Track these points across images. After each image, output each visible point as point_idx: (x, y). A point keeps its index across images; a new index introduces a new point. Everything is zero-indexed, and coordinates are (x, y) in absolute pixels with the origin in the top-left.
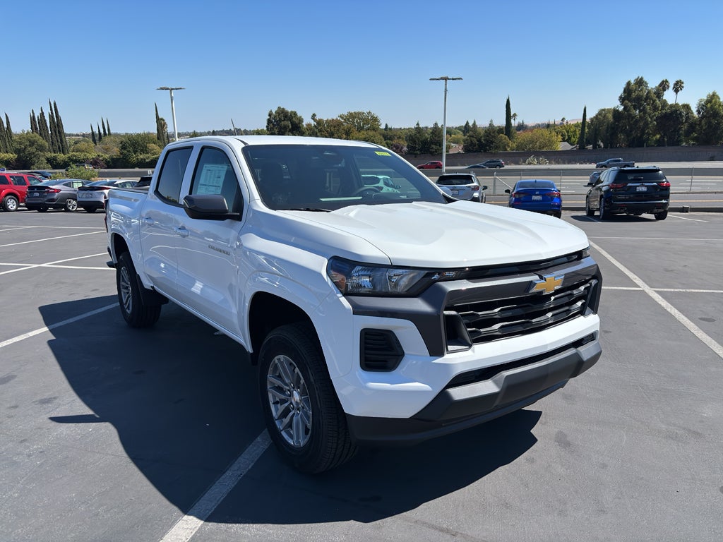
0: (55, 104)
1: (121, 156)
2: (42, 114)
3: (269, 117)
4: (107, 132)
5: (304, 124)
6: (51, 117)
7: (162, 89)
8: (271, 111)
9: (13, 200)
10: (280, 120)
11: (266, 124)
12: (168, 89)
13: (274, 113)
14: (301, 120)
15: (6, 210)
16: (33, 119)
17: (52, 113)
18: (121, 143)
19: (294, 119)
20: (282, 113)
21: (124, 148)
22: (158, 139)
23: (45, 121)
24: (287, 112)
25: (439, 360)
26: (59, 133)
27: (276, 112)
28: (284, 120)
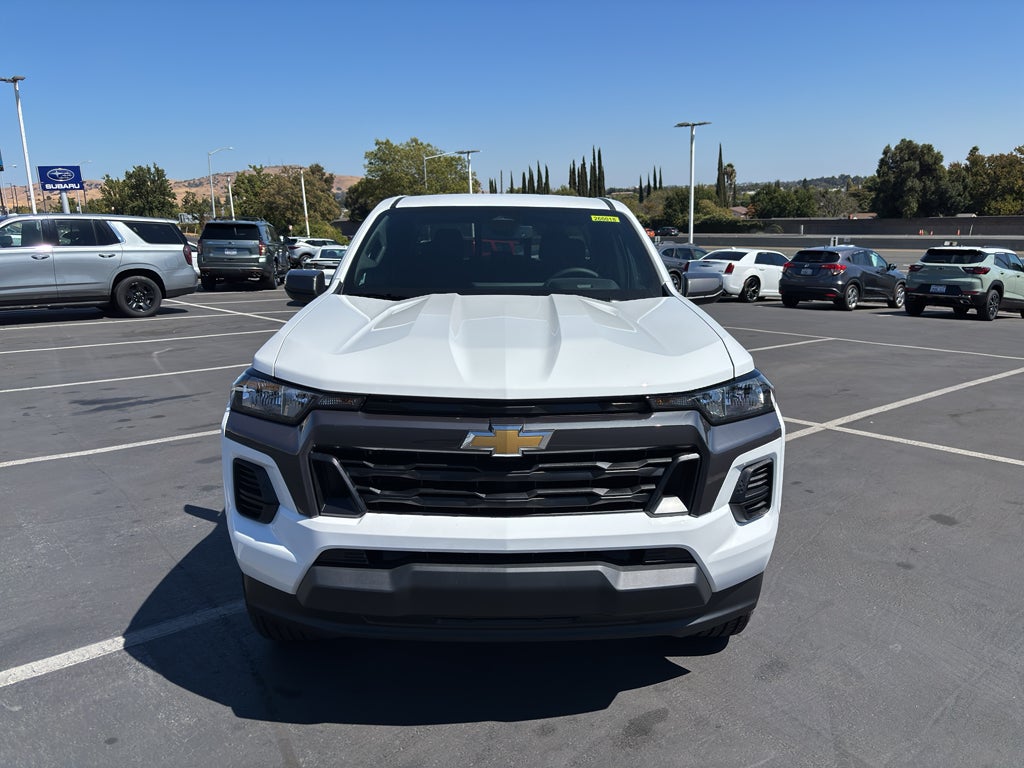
0: (599, 152)
1: (665, 217)
2: (583, 165)
3: (882, 156)
4: (658, 185)
5: (946, 164)
6: (593, 168)
7: (681, 125)
8: (888, 146)
10: (902, 160)
11: (877, 167)
12: (688, 125)
13: (893, 149)
14: (939, 158)
16: (572, 172)
17: (594, 163)
18: (667, 199)
19: (926, 157)
20: (907, 147)
21: (669, 205)
22: (717, 193)
23: (586, 173)
24: (917, 147)
25: (306, 522)
26: (600, 188)
27: (896, 148)
28: (909, 159)
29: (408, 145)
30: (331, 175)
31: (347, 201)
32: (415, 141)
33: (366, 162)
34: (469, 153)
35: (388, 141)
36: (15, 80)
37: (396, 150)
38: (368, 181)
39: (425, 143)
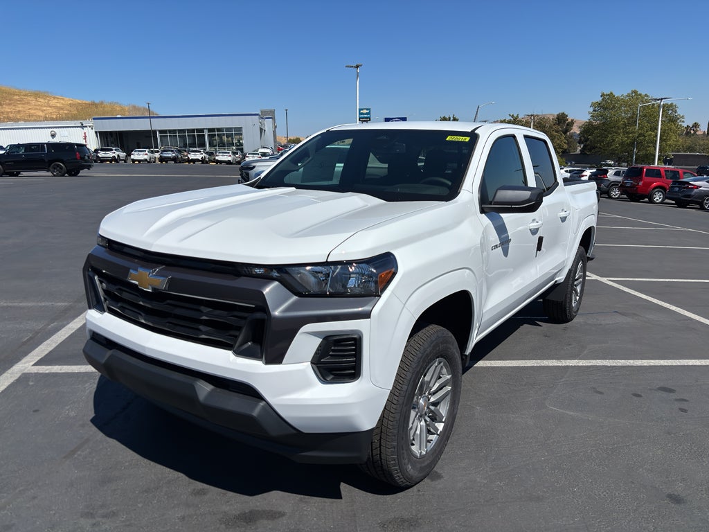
9: (660, 193)
15: (651, 201)
29: (628, 95)
30: (572, 120)
31: (580, 139)
32: (635, 92)
33: (591, 109)
34: (662, 99)
35: (611, 93)
36: (357, 67)
37: (618, 100)
38: (590, 123)
39: (643, 94)
